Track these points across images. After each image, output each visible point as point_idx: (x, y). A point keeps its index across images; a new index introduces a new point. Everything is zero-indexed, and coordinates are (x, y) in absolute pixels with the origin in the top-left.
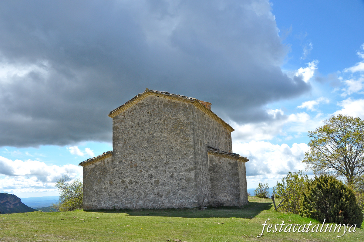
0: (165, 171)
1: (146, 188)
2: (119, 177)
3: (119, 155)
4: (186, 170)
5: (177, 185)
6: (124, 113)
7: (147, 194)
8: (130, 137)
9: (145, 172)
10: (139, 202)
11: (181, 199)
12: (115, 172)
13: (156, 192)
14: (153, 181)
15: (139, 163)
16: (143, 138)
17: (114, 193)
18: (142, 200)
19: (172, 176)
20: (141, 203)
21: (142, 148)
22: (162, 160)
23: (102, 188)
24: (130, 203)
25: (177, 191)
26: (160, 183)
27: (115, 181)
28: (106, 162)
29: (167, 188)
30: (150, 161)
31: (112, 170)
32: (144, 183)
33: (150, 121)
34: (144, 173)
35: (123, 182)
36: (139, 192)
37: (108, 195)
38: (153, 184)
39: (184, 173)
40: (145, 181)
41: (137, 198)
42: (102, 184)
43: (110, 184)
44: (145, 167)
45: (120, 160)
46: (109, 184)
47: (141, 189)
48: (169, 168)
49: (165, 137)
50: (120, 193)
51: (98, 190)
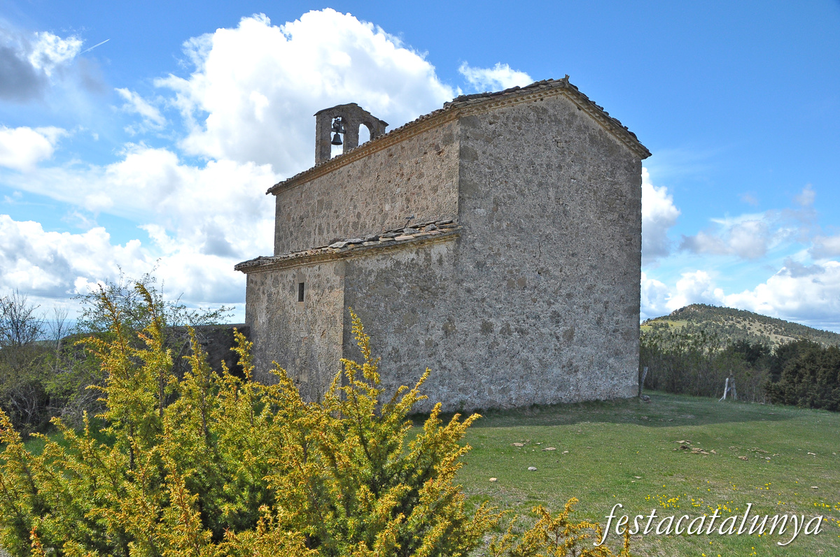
0: (588, 308)
1: (545, 350)
2: (475, 313)
3: (477, 245)
4: (625, 311)
5: (607, 344)
6: (495, 117)
7: (546, 366)
8: (510, 197)
9: (545, 306)
10: (524, 388)
11: (612, 379)
12: (462, 294)
13: (565, 360)
14: (561, 330)
15: (530, 277)
16: (544, 208)
17: (457, 363)
18: (532, 382)
19: (599, 323)
20: (529, 389)
21: (541, 236)
22: (582, 279)
23: (417, 343)
24: (504, 391)
25: (606, 359)
26: (575, 338)
27: (464, 325)
28: (435, 258)
29: (589, 350)
30: (556, 278)
31: (452, 287)
32: (541, 335)
33: (560, 167)
34: (540, 307)
35: (487, 328)
36: (526, 360)
37: (437, 366)
38: (561, 339)
39: (620, 316)
40: (543, 330)
41: (522, 377)
42: (417, 329)
43: (447, 332)
44: (545, 290)
45: (480, 258)
46: (441, 333)
47: (532, 351)
48: (595, 301)
49: (589, 221)
50: (475, 362)
51: (403, 350)
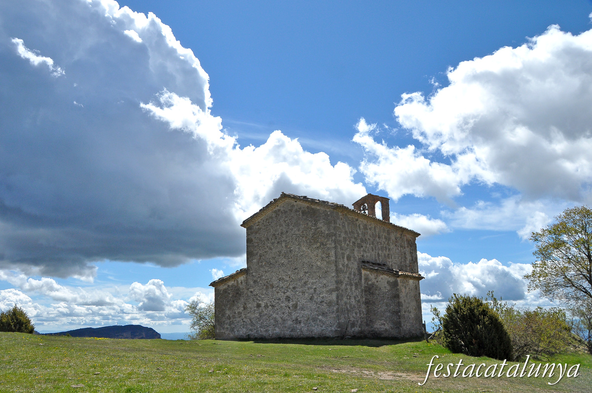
0: (304, 292)
1: (283, 313)
2: (253, 300)
3: (254, 274)
4: (327, 291)
5: (317, 309)
6: (259, 222)
7: (284, 320)
8: (265, 252)
9: (283, 294)
10: (275, 330)
11: (322, 327)
12: (249, 294)
13: (294, 317)
14: (291, 304)
15: (275, 283)
16: (280, 252)
17: (248, 320)
18: (278, 327)
19: (311, 299)
20: (277, 330)
21: (279, 264)
22: (300, 279)
23: (235, 313)
24: (267, 331)
25: (317, 316)
26: (298, 307)
27: (250, 305)
28: (240, 282)
29: (306, 312)
30: (287, 281)
31: (246, 291)
32: (281, 307)
33: (287, 232)
34: (281, 295)
35: (259, 306)
36: (275, 318)
37: (242, 321)
38: (291, 308)
39: (324, 294)
40: (282, 305)
41: (274, 325)
42: (235, 308)
43: (245, 308)
44: (282, 287)
45: (255, 279)
46: (242, 309)
47: (277, 314)
48: (308, 289)
49: (303, 251)
50: (255, 319)
51: (231, 316)
